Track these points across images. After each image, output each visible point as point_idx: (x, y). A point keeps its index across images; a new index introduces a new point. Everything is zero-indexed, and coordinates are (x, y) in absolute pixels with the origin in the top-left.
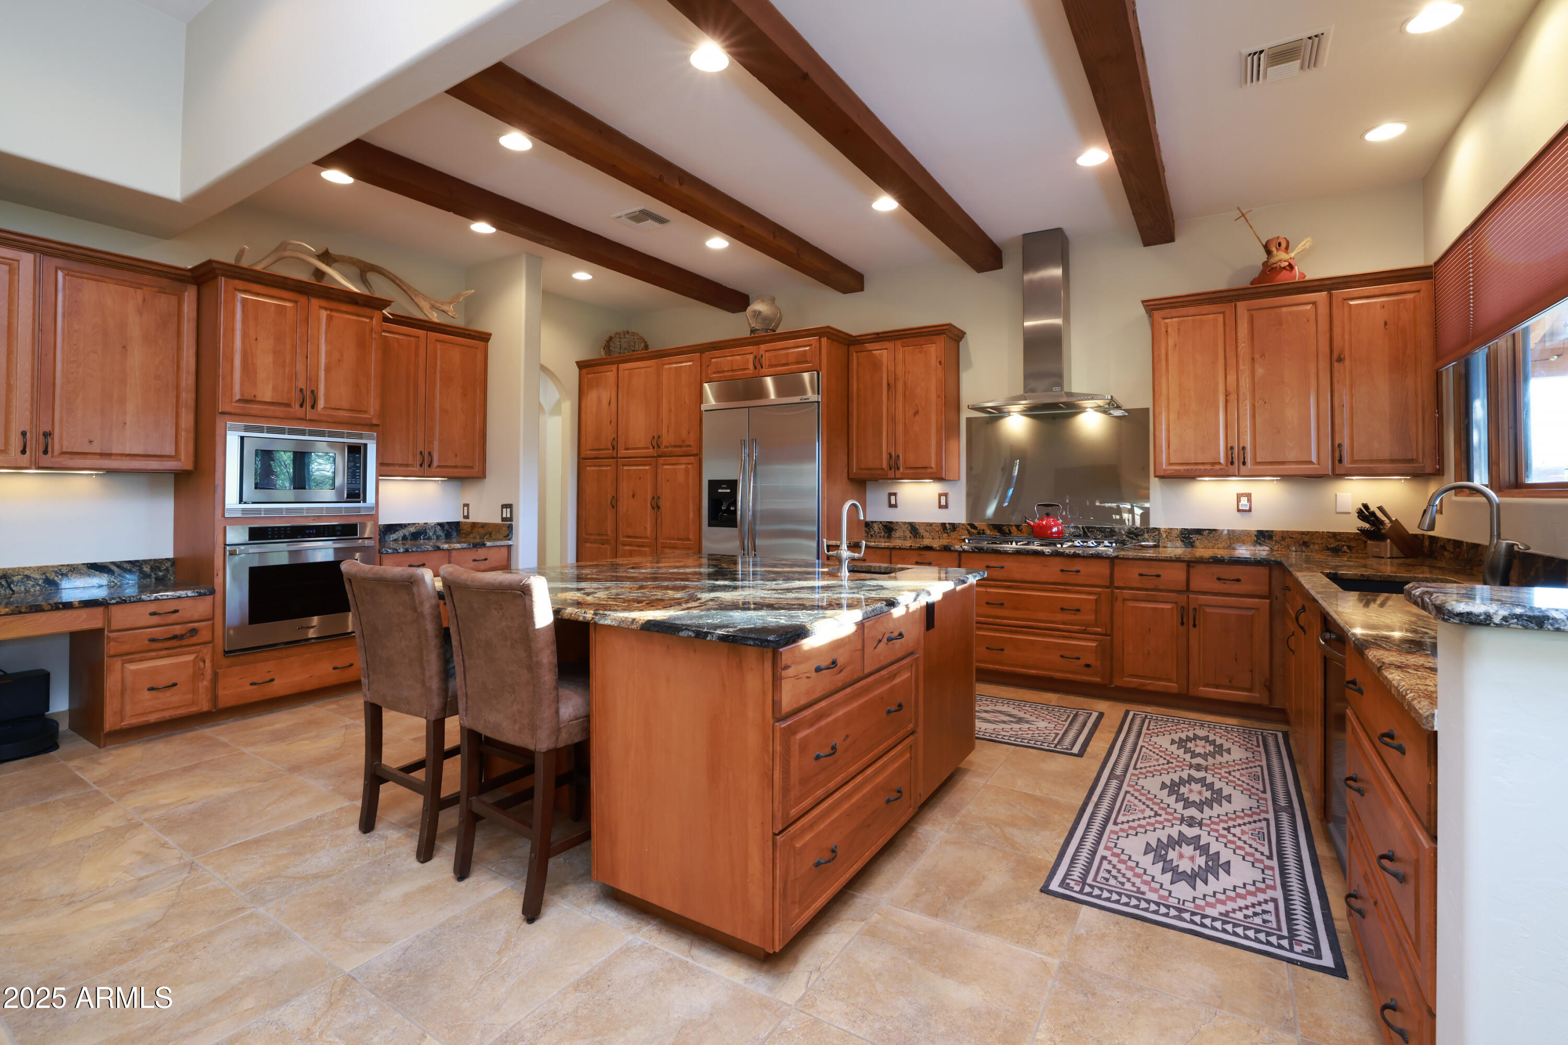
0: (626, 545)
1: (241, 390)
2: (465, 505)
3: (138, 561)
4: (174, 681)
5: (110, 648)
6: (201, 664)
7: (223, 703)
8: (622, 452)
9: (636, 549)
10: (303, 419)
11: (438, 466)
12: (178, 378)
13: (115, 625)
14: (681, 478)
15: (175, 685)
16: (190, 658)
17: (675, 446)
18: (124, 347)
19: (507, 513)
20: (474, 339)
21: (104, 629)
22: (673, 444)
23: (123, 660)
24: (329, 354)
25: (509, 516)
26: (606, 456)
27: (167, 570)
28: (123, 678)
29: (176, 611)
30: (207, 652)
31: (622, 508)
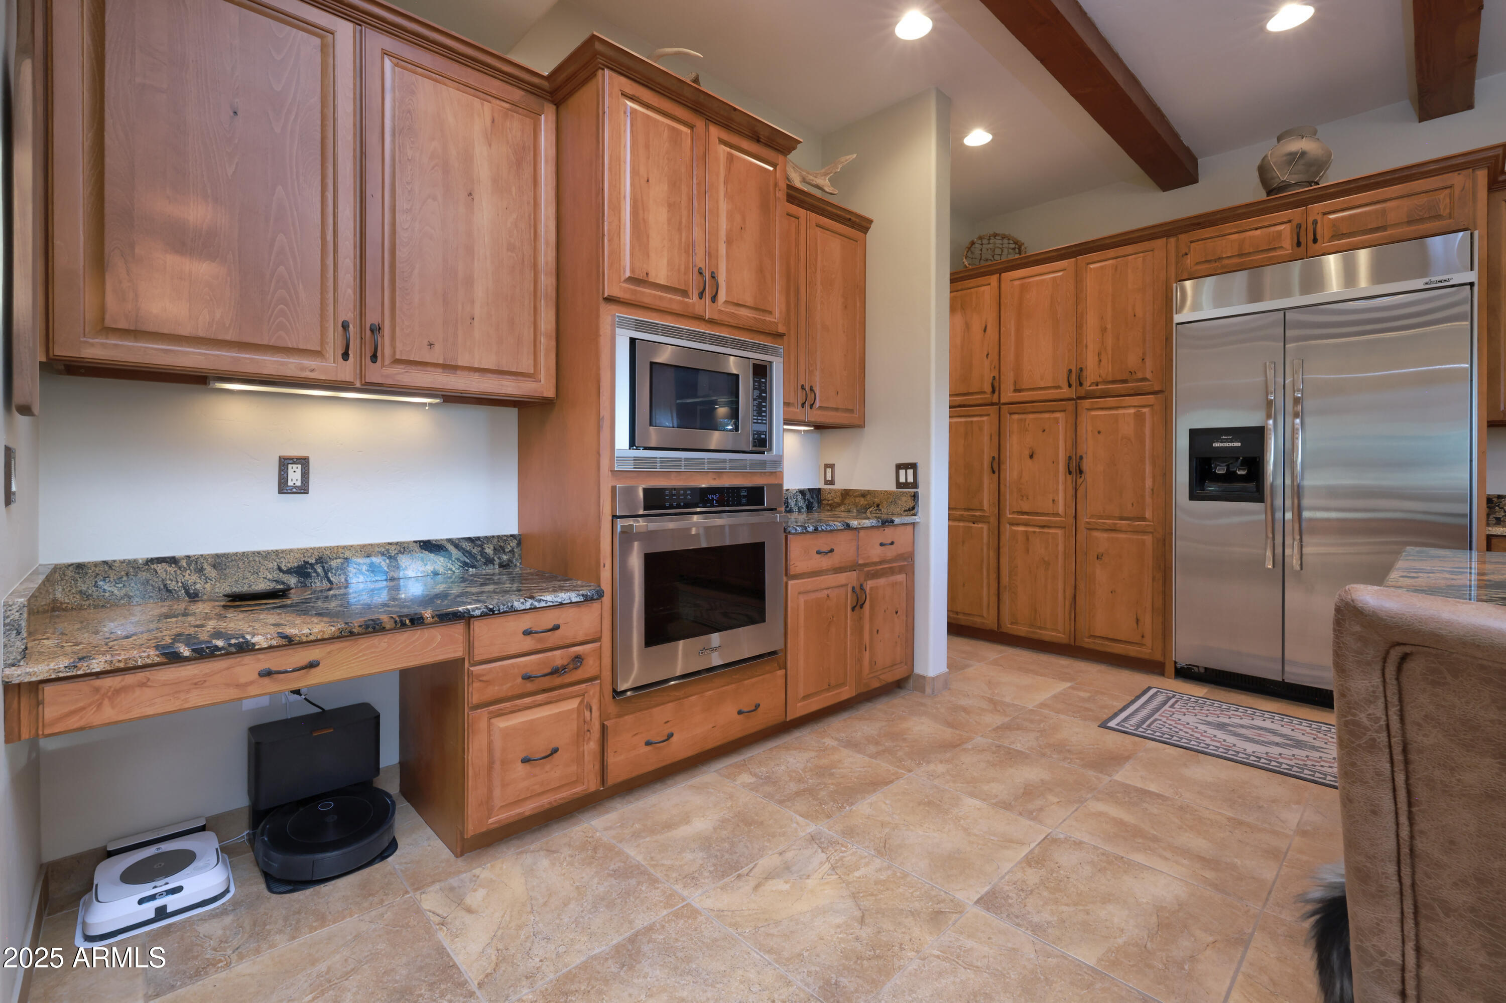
0: (1018, 524)
1: (632, 263)
2: (827, 466)
3: (478, 538)
4: (553, 746)
5: (474, 693)
6: (587, 714)
7: (614, 777)
8: (1008, 395)
9: (1037, 530)
10: (700, 318)
11: (820, 407)
12: (535, 250)
13: (480, 652)
14: (1127, 428)
15: (555, 751)
16: (573, 704)
17: (1114, 382)
18: (470, 194)
19: (906, 476)
20: (853, 227)
21: (463, 659)
22: (1110, 379)
23: (490, 713)
24: (730, 217)
25: (911, 479)
26: (980, 402)
27: (512, 551)
28: (490, 743)
29: (556, 628)
30: (593, 691)
31: (1011, 472)
